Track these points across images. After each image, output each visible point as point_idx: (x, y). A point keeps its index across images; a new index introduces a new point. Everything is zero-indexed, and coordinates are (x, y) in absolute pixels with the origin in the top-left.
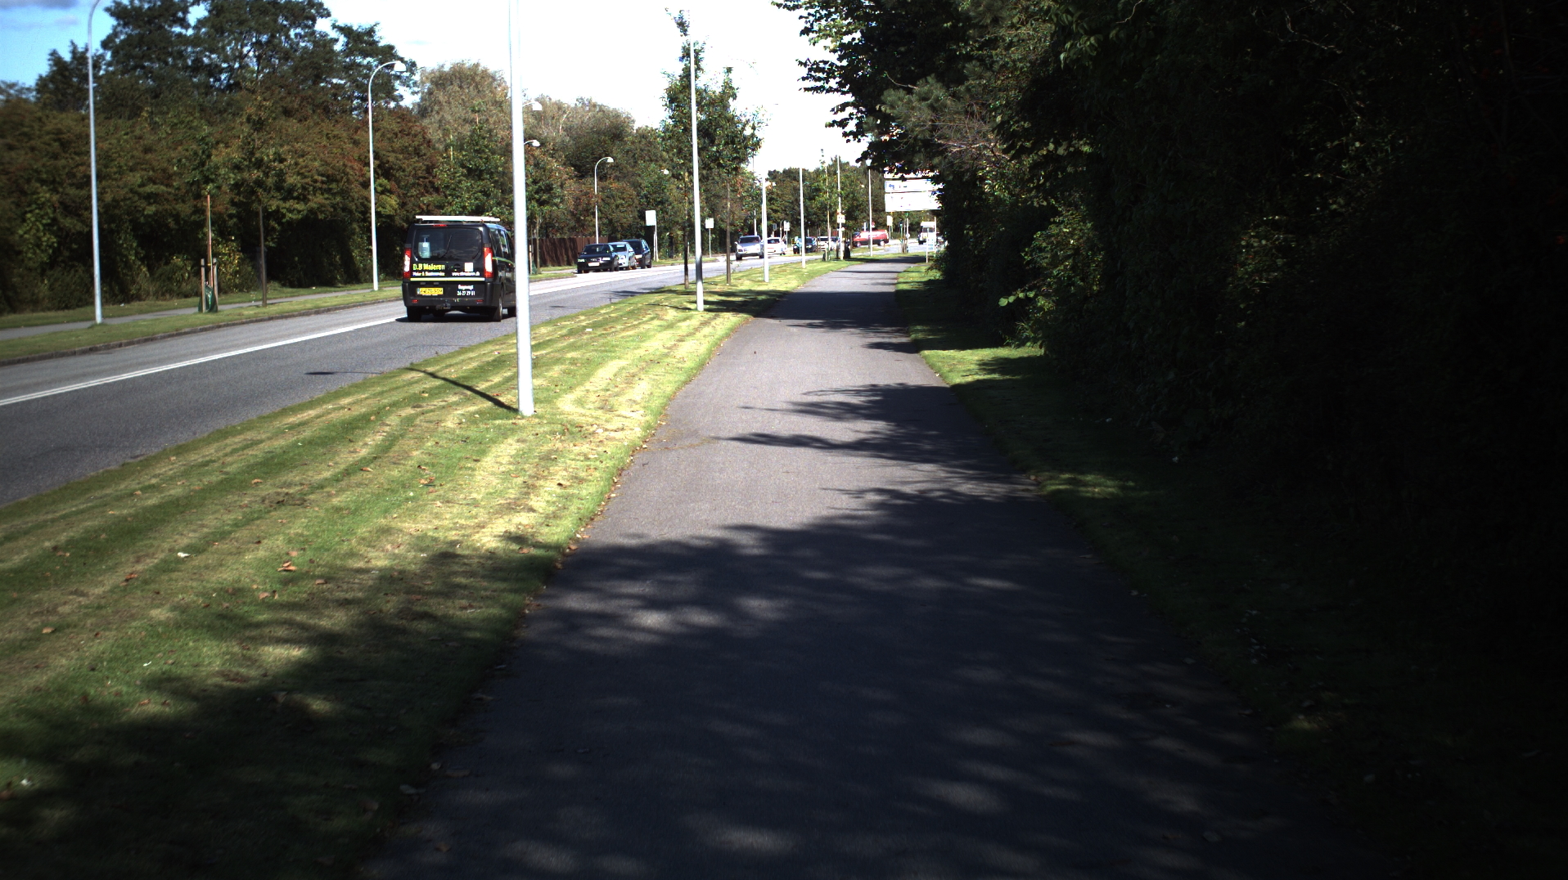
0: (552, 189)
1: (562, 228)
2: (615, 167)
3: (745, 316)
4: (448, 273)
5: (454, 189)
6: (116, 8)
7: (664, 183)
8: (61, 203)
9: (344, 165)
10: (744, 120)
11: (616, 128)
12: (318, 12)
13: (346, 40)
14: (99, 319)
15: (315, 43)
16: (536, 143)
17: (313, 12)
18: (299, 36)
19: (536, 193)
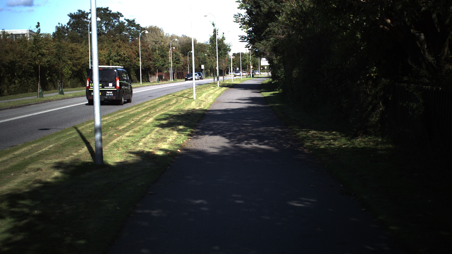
0: (179, 60)
1: (180, 69)
3: (228, 88)
4: (104, 87)
5: (158, 60)
6: (70, 15)
7: (206, 58)
9: (131, 54)
10: (227, 45)
12: (120, 16)
13: (128, 23)
15: (120, 23)
16: (174, 48)
17: (119, 15)
18: (115, 21)
19: (176, 61)
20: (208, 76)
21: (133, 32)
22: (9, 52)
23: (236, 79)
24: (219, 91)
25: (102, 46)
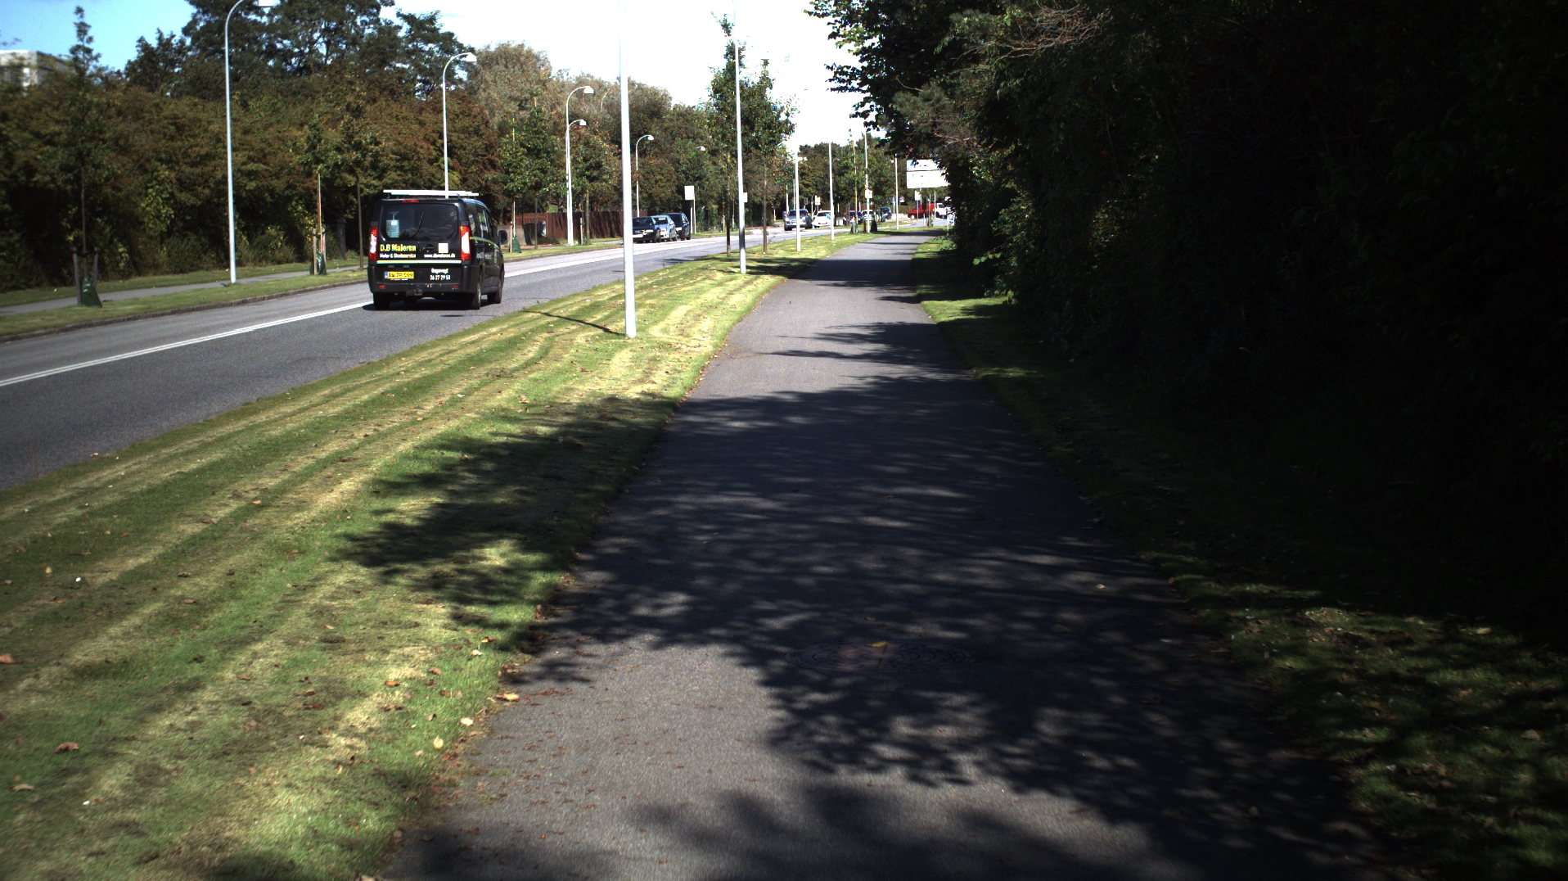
0: (601, 166)
1: (606, 202)
2: (653, 143)
3: (781, 277)
4: (420, 255)
5: (516, 167)
7: (701, 160)
8: (178, 179)
9: (416, 145)
10: (779, 107)
11: (655, 105)
13: (409, 27)
14: (233, 279)
15: (381, 30)
16: (583, 123)
18: (364, 23)
19: (584, 170)
21: (428, 61)
23: (814, 241)
24: (744, 292)
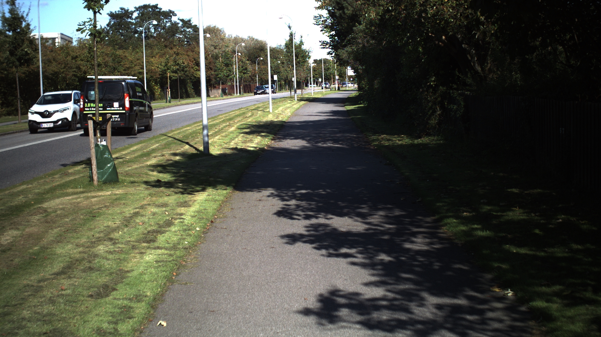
0: (247, 69)
3: (307, 102)
4: (105, 108)
5: (221, 70)
10: (306, 51)
13: (182, 23)
16: (240, 54)
17: (171, 14)
18: (166, 22)
19: (243, 70)
20: (282, 89)
21: (189, 35)
22: (52, 61)
23: (318, 93)
24: (297, 105)
25: (152, 53)
